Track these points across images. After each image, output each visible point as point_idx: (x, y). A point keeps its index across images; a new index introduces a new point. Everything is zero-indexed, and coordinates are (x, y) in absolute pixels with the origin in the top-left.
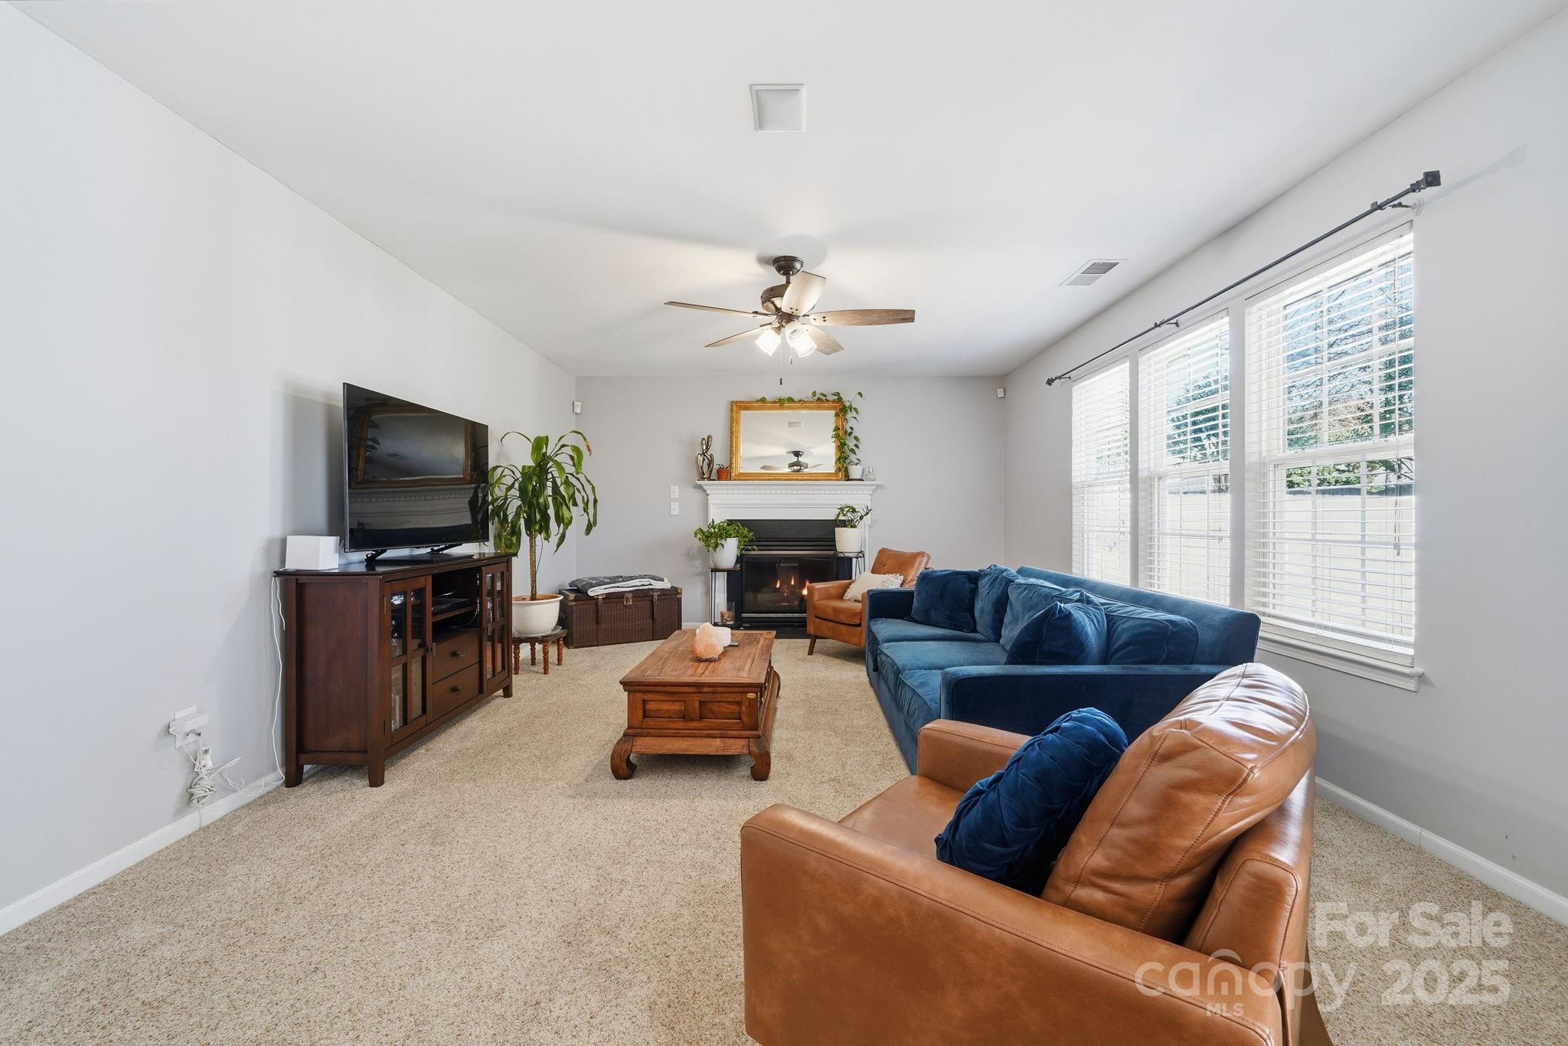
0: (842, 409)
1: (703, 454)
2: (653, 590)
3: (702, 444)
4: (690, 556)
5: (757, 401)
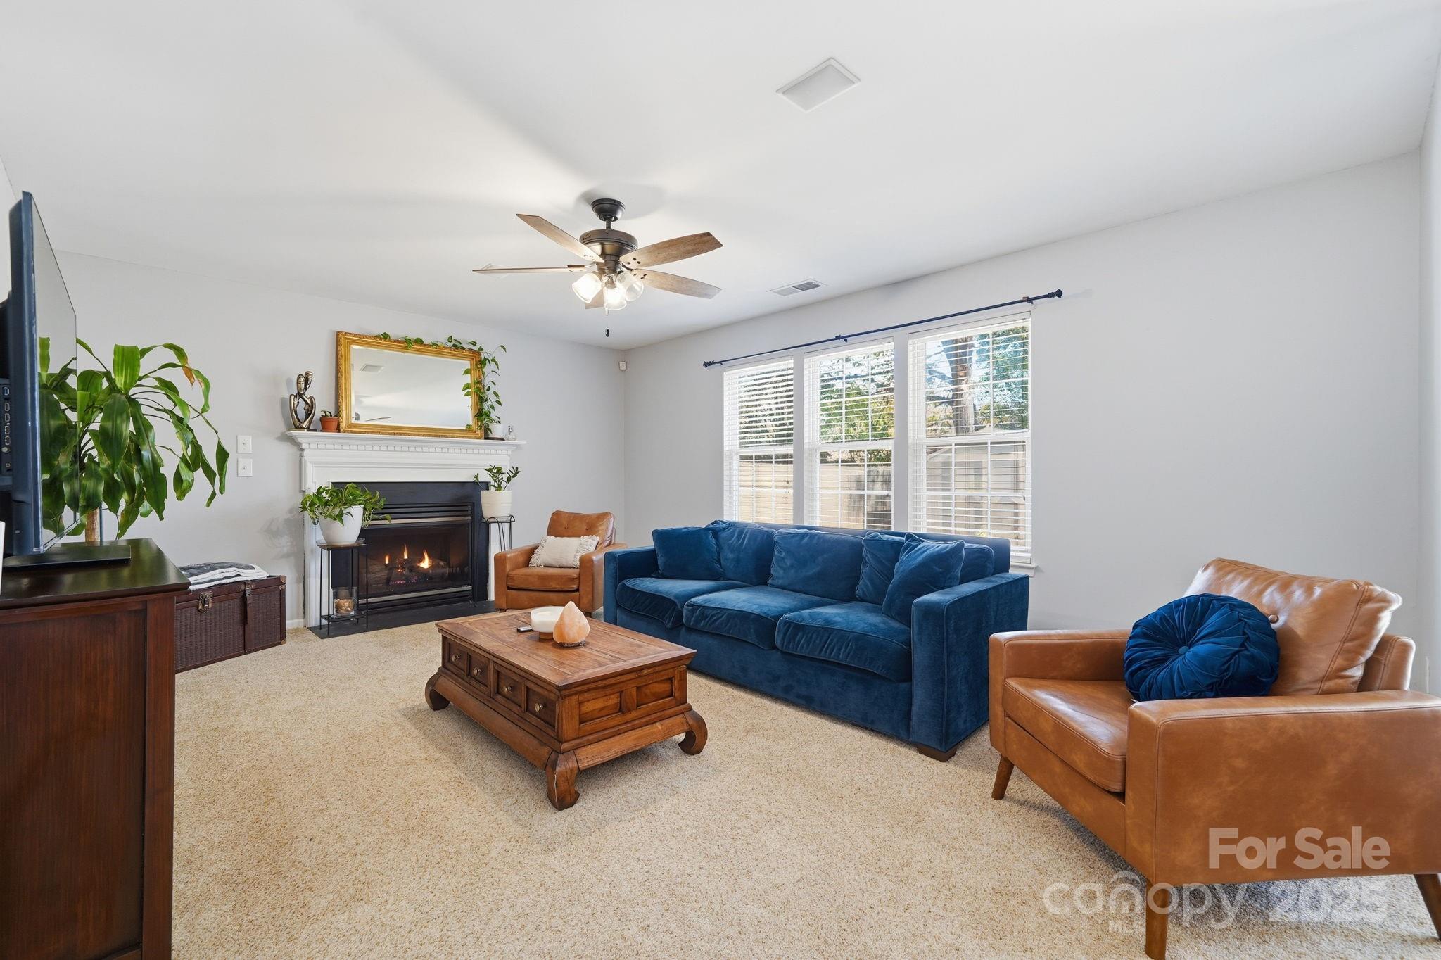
0: (479, 361)
1: (300, 395)
2: (244, 582)
3: (298, 382)
4: (271, 532)
5: (376, 337)
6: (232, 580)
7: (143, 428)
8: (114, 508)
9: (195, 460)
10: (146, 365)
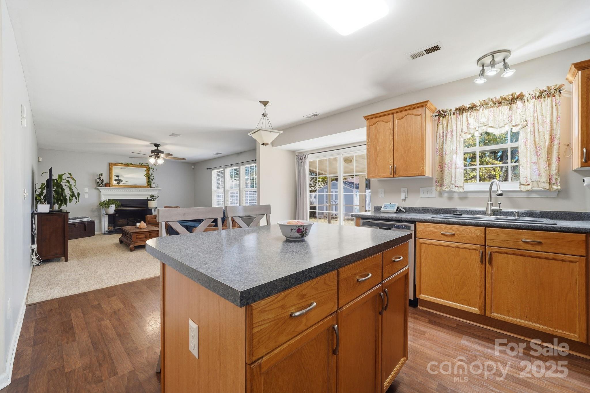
0: (149, 168)
1: (99, 179)
2: (85, 221)
3: (99, 175)
4: (93, 211)
5: (120, 164)
6: (82, 221)
7: (63, 190)
8: (58, 204)
9: (73, 195)
10: (64, 177)
